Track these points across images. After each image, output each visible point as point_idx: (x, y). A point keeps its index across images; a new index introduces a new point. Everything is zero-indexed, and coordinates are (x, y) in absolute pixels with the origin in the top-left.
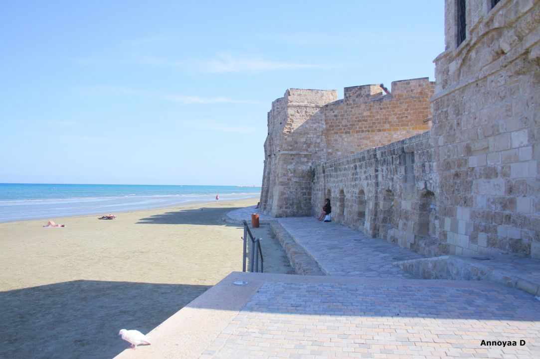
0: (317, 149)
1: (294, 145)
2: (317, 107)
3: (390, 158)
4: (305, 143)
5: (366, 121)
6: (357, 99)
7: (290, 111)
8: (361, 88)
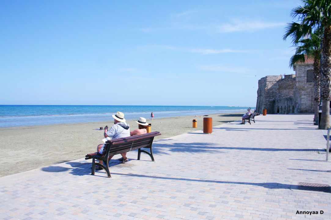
0: (276, 94)
1: (268, 93)
2: (276, 81)
4: (272, 92)
5: (291, 85)
6: (288, 79)
7: (267, 83)
8: (290, 75)
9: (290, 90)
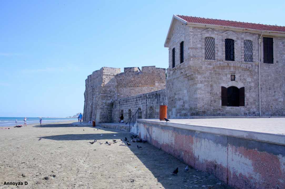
0: (114, 94)
1: (105, 92)
2: (114, 75)
3: (152, 97)
4: (109, 91)
5: (133, 82)
6: (129, 73)
7: (104, 77)
8: (131, 68)
9: (132, 88)
